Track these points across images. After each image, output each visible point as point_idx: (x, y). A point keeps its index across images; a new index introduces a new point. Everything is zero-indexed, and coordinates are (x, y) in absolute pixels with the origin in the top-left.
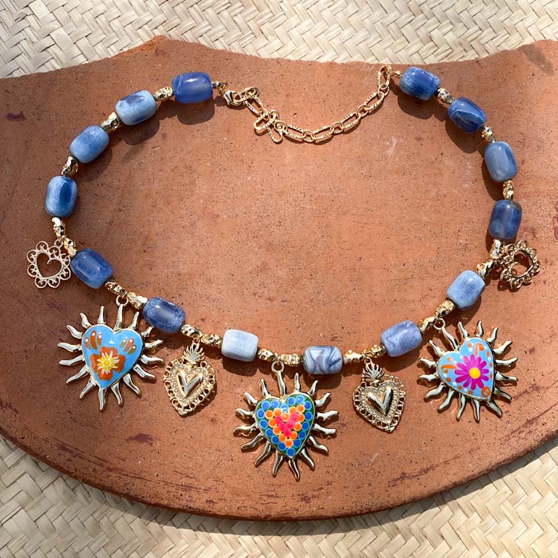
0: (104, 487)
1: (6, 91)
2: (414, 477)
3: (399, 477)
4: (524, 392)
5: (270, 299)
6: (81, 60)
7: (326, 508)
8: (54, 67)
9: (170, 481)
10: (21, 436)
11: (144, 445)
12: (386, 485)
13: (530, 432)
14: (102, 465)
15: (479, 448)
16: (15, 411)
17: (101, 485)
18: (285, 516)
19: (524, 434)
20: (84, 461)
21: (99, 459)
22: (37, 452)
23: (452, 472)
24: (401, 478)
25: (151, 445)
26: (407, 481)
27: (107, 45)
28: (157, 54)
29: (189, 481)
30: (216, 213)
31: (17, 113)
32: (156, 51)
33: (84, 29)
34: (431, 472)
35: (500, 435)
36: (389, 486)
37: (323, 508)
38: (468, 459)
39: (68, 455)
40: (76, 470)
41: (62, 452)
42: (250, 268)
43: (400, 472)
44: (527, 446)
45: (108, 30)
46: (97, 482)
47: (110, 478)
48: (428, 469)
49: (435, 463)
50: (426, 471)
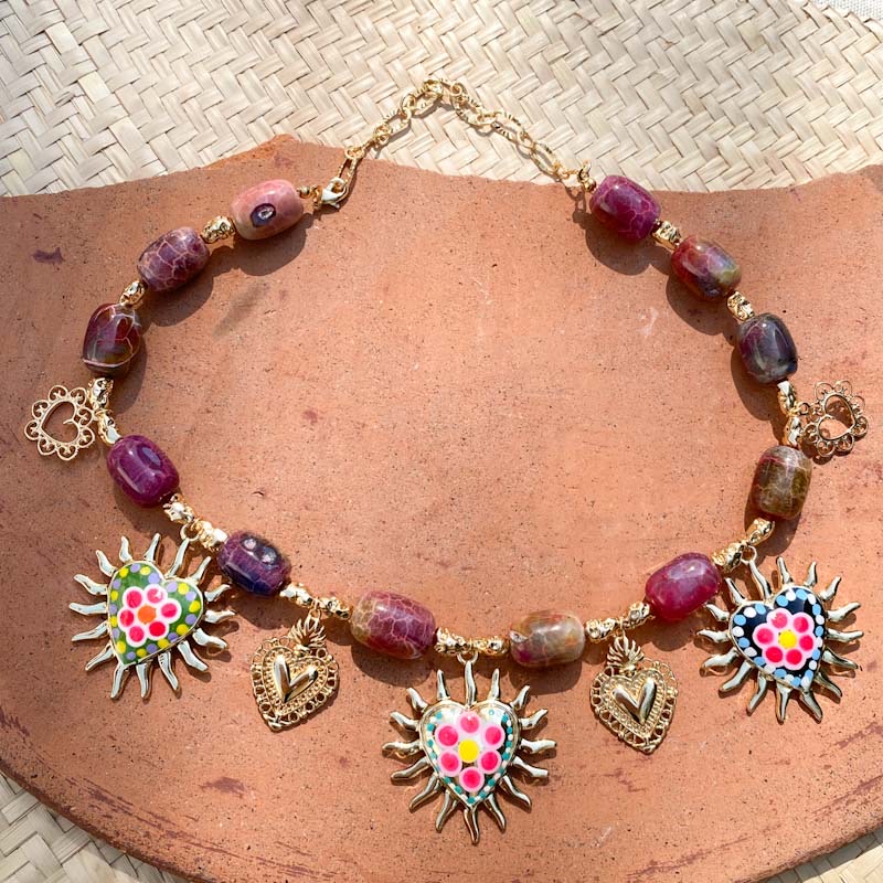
0: (162, 862)
1: (35, 215)
2: (670, 868)
3: (645, 868)
4: (856, 736)
5: (444, 565)
6: (158, 170)
8: (113, 180)
9: (269, 858)
10: (32, 774)
11: (229, 797)
13: (866, 802)
14: (159, 826)
15: (779, 826)
16: (24, 731)
17: (157, 860)
19: (855, 804)
20: (130, 819)
21: (156, 817)
22: (56, 801)
23: (733, 864)
25: (241, 796)
27: (200, 146)
28: (278, 165)
29: (300, 860)
30: (362, 421)
31: (50, 250)
32: (277, 159)
33: (164, 121)
35: (814, 806)
38: (761, 844)
39: (106, 808)
40: (118, 834)
41: (96, 802)
42: (413, 512)
43: (647, 861)
44: (860, 826)
45: (201, 123)
46: (151, 854)
47: (171, 848)
48: (694, 857)
49: (706, 846)
50: (691, 859)
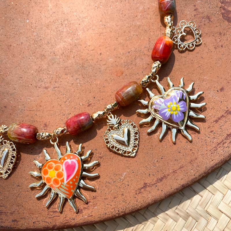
7: (94, 215)
12: (134, 193)
18: (66, 224)
24: (144, 187)
26: (148, 189)
34: (164, 180)
36: (136, 194)
37: (92, 216)
